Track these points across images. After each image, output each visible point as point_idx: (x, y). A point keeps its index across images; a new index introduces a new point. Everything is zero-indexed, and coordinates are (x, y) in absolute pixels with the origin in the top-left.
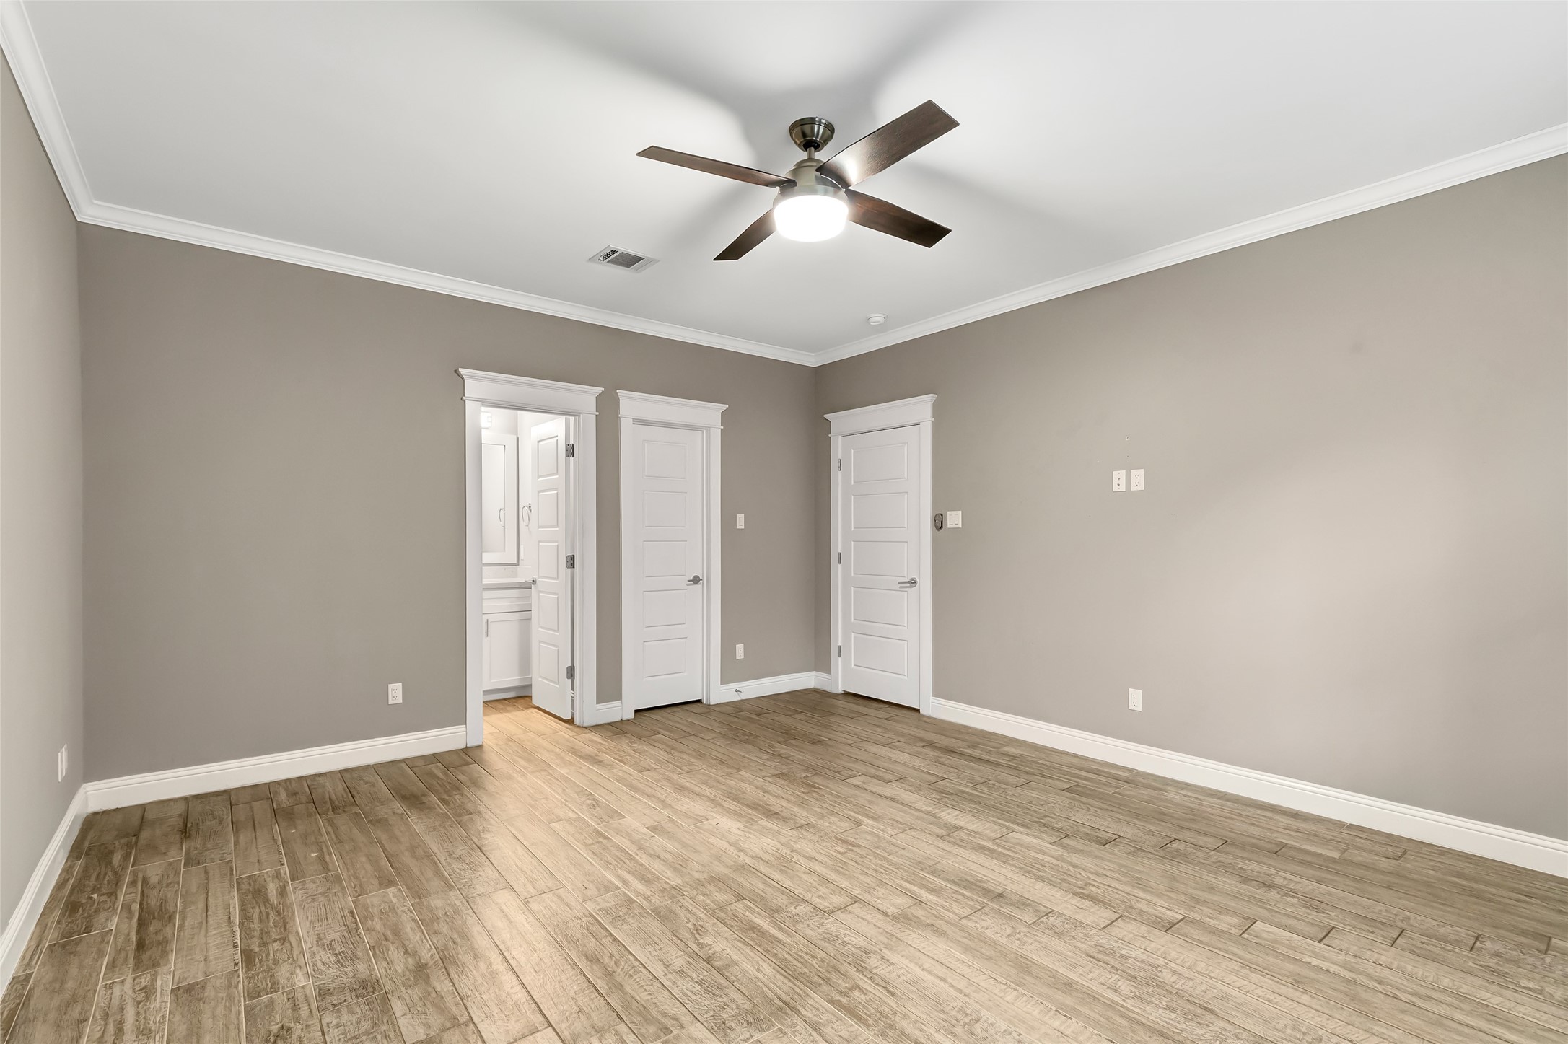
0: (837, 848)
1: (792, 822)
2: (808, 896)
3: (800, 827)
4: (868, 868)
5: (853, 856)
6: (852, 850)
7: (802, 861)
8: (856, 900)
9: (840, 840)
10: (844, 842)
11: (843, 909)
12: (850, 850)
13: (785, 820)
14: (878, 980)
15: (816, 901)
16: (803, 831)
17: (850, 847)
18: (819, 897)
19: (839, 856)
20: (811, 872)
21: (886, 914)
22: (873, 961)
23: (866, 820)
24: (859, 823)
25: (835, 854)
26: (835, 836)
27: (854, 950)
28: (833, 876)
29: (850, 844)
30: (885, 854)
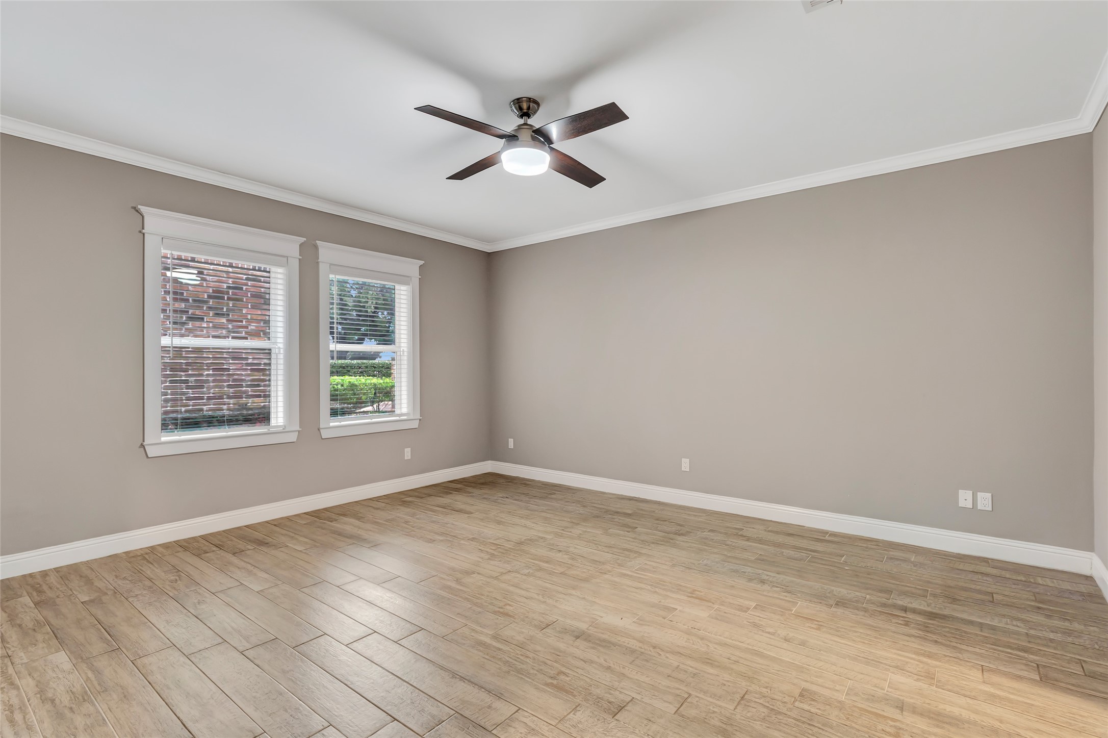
0: (512, 608)
1: (558, 629)
2: (524, 577)
3: (548, 626)
4: (488, 596)
5: (499, 603)
6: (499, 608)
7: (536, 596)
8: (496, 578)
9: (510, 616)
10: (506, 615)
11: (502, 574)
12: (502, 608)
13: (565, 631)
14: (485, 552)
15: (518, 575)
16: (543, 620)
17: (501, 610)
18: (518, 577)
19: (509, 602)
20: (527, 590)
21: (478, 573)
22: (487, 557)
23: (488, 640)
24: (495, 637)
25: (512, 603)
26: (515, 618)
27: (496, 559)
28: (511, 589)
29: (501, 613)
30: (475, 608)
